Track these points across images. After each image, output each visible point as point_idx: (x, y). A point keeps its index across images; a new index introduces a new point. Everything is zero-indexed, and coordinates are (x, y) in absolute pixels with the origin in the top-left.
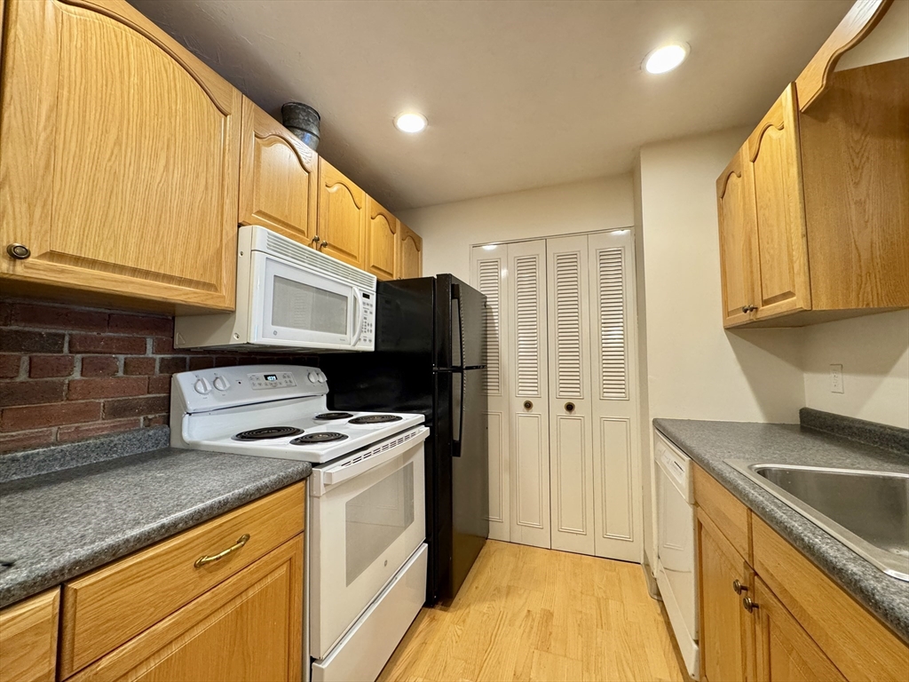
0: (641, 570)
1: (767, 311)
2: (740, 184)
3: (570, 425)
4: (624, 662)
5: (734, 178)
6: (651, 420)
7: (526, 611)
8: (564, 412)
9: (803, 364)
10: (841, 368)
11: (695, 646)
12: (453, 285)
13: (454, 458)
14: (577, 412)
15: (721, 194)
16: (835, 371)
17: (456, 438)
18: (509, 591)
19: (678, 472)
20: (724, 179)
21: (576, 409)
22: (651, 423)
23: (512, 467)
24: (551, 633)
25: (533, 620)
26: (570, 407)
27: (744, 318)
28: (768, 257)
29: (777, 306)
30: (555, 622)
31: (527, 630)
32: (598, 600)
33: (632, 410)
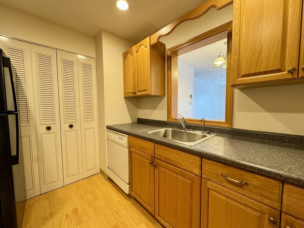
0: (100, 175)
1: (139, 94)
2: (132, 57)
3: (71, 133)
5: (129, 55)
6: (106, 126)
8: (68, 128)
9: (138, 108)
10: (146, 108)
11: (128, 185)
12: (4, 58)
13: (13, 166)
14: (74, 128)
16: (145, 109)
17: (14, 153)
20: (126, 54)
21: (74, 127)
23: (40, 159)
24: (80, 216)
26: (71, 126)
29: (142, 93)
30: (79, 210)
32: (91, 192)
33: (95, 124)
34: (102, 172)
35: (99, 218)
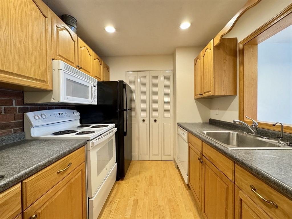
0: (173, 162)
1: (205, 95)
2: (200, 62)
3: (155, 126)
4: (171, 184)
5: (198, 60)
6: (177, 123)
7: (145, 177)
8: (154, 122)
9: (211, 108)
10: (218, 109)
11: (187, 176)
12: (124, 84)
13: (124, 137)
14: (157, 122)
15: (195, 64)
16: (217, 110)
17: (125, 131)
18: (140, 173)
19: (185, 135)
20: (196, 60)
21: (157, 121)
22: (177, 124)
23: (139, 139)
24: (152, 181)
25: (147, 179)
26: (155, 121)
27: (199, 96)
28: (206, 82)
29: (207, 94)
30: (153, 178)
31: (146, 181)
32: (163, 171)
33: (171, 121)
34: (175, 161)
35: (162, 189)
